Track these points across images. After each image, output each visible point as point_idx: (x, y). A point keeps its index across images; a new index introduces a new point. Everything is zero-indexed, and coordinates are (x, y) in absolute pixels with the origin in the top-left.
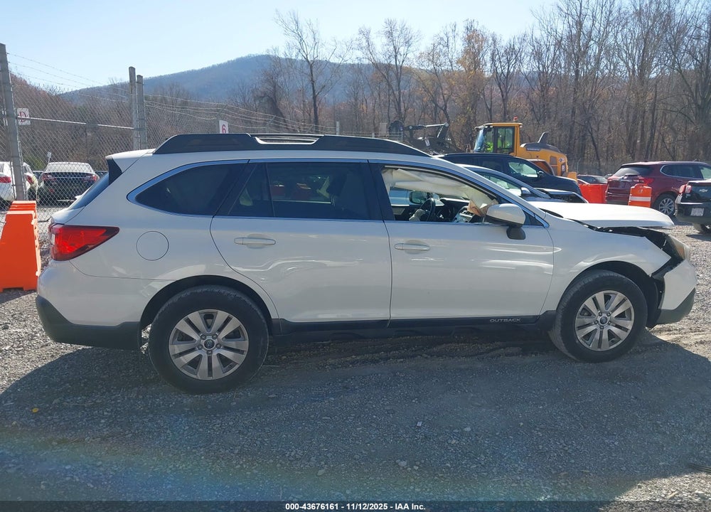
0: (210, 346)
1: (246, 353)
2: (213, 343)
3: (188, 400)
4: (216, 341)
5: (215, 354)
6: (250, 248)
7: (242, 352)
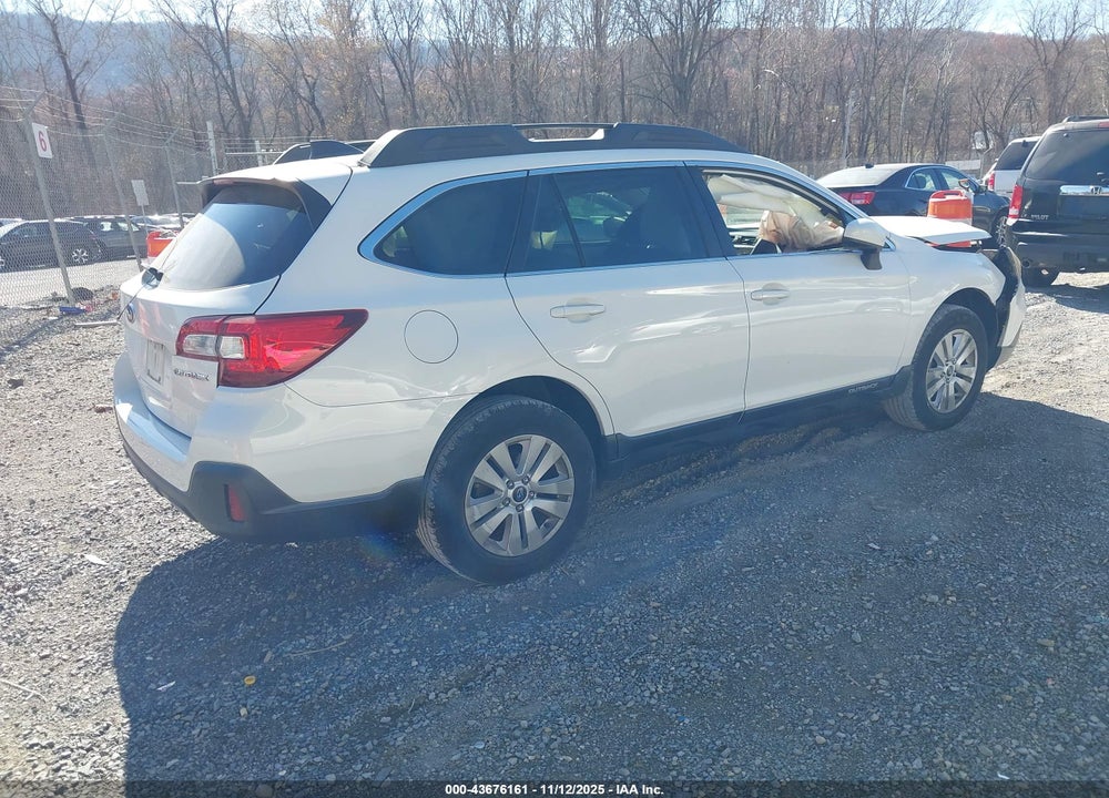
0: (519, 496)
1: (570, 499)
2: (525, 490)
3: (504, 595)
4: (527, 487)
5: (528, 509)
6: (573, 322)
7: (565, 498)
